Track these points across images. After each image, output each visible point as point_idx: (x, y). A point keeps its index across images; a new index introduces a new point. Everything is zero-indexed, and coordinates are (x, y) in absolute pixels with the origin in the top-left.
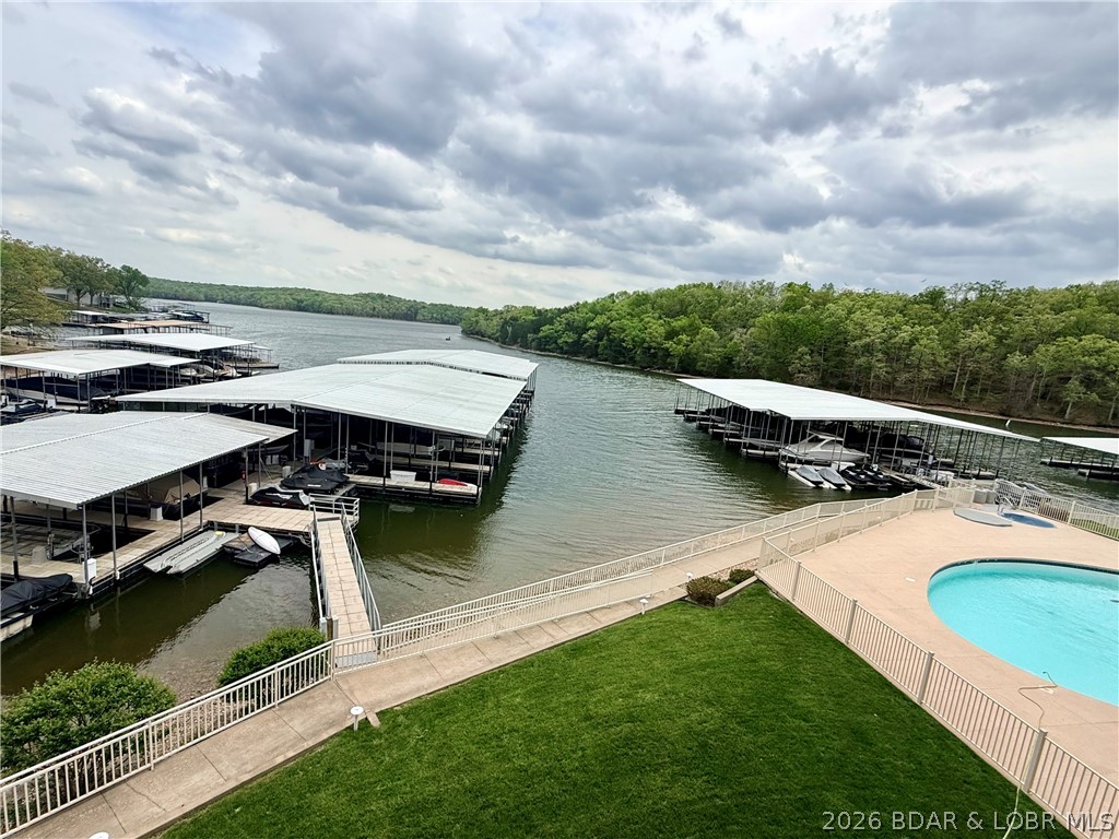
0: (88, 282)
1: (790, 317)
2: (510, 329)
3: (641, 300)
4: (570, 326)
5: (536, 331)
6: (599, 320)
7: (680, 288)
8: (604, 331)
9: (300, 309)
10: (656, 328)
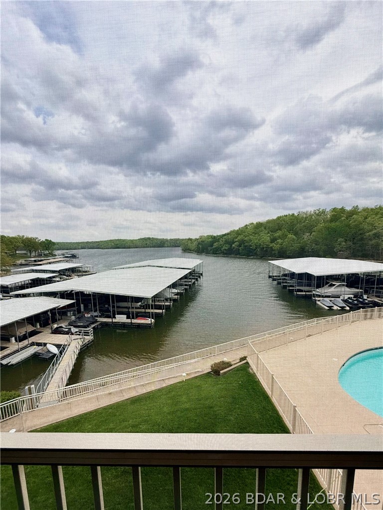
0: (33, 247)
1: (333, 225)
2: (200, 246)
3: (259, 225)
4: (227, 242)
5: (212, 246)
7: (279, 218)
8: (242, 242)
10: (265, 238)
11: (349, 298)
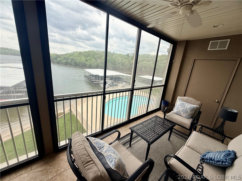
3: (80, 53)
4: (65, 58)
6: (71, 57)
7: (89, 51)
8: (72, 60)
10: (83, 59)
11: (110, 84)
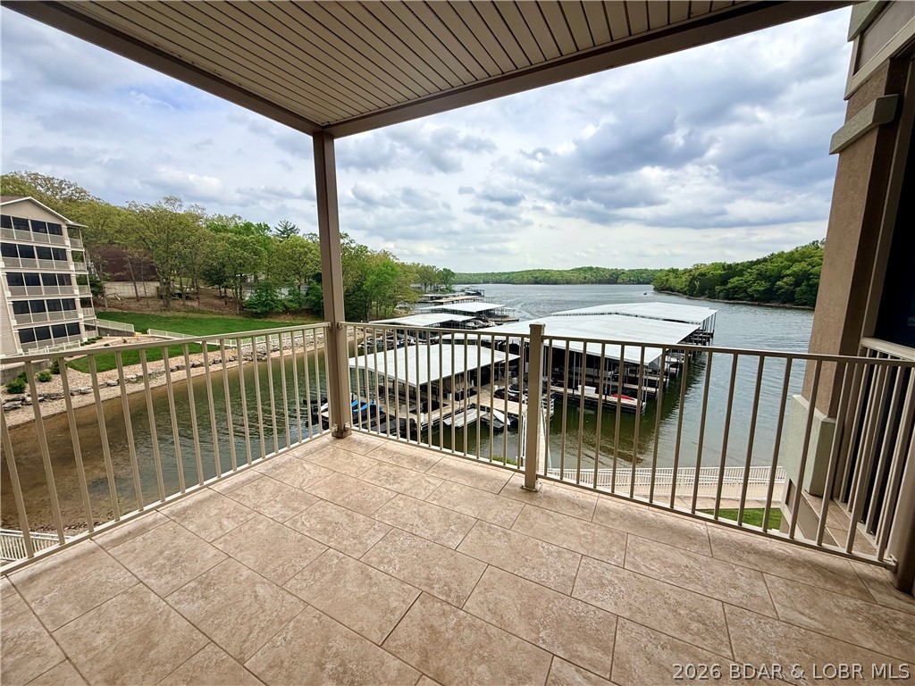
0: (430, 279)
2: (697, 284)
4: (761, 276)
5: (724, 283)
6: (796, 268)
9: (536, 283)
